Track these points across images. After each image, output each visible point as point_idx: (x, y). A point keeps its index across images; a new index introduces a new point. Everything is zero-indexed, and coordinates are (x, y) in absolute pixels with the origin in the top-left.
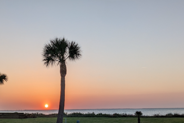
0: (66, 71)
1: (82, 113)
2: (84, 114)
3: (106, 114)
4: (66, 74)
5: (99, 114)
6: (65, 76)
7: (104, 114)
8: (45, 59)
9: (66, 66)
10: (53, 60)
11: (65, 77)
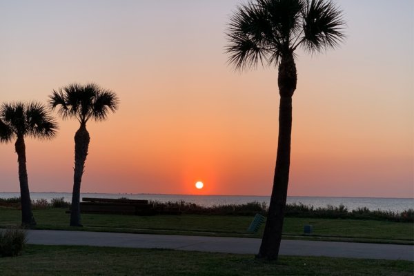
0: (296, 79)
1: (309, 208)
2: (315, 209)
3: (380, 213)
4: (294, 88)
5: (360, 212)
6: (292, 94)
7: (375, 212)
8: (235, 47)
9: (296, 66)
10: (257, 50)
11: (293, 97)
